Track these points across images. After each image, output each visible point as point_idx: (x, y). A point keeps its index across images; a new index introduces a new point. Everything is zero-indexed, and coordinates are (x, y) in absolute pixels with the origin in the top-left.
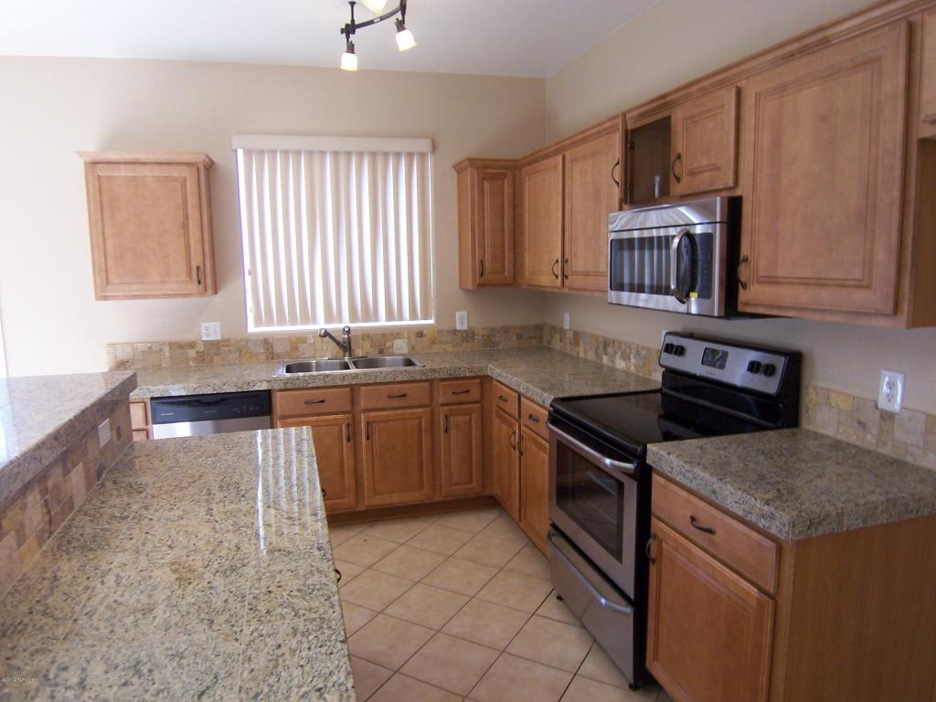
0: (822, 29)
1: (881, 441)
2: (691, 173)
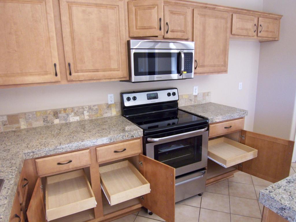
0: (216, 6)
1: (195, 102)
2: (173, 31)
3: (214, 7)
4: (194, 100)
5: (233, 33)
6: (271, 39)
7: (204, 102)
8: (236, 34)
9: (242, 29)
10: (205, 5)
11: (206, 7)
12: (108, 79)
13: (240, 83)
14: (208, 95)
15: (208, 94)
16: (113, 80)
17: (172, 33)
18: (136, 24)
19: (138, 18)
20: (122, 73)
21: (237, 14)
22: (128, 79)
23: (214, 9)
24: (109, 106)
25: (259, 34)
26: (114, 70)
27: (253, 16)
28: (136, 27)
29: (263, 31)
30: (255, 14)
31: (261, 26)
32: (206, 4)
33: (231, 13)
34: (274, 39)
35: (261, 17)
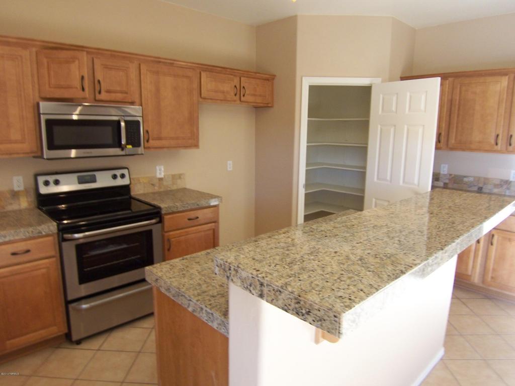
0: (175, 60)
1: (160, 187)
2: (108, 91)
3: (172, 62)
4: (157, 185)
5: (202, 96)
6: (262, 105)
7: (175, 187)
8: (207, 97)
9: (216, 92)
10: (157, 60)
11: (160, 62)
12: (7, 154)
13: (229, 162)
14: (180, 178)
15: (180, 176)
16: (15, 156)
17: (108, 94)
18: (49, 81)
19: (52, 73)
20: (28, 145)
21: (208, 73)
22: (39, 154)
23: (172, 64)
24: (15, 195)
25: (243, 99)
26: (16, 142)
27: (231, 75)
28: (49, 84)
29: (248, 95)
30: (235, 72)
31: (244, 87)
32: (159, 58)
33: (198, 71)
34: (265, 105)
35: (244, 77)
